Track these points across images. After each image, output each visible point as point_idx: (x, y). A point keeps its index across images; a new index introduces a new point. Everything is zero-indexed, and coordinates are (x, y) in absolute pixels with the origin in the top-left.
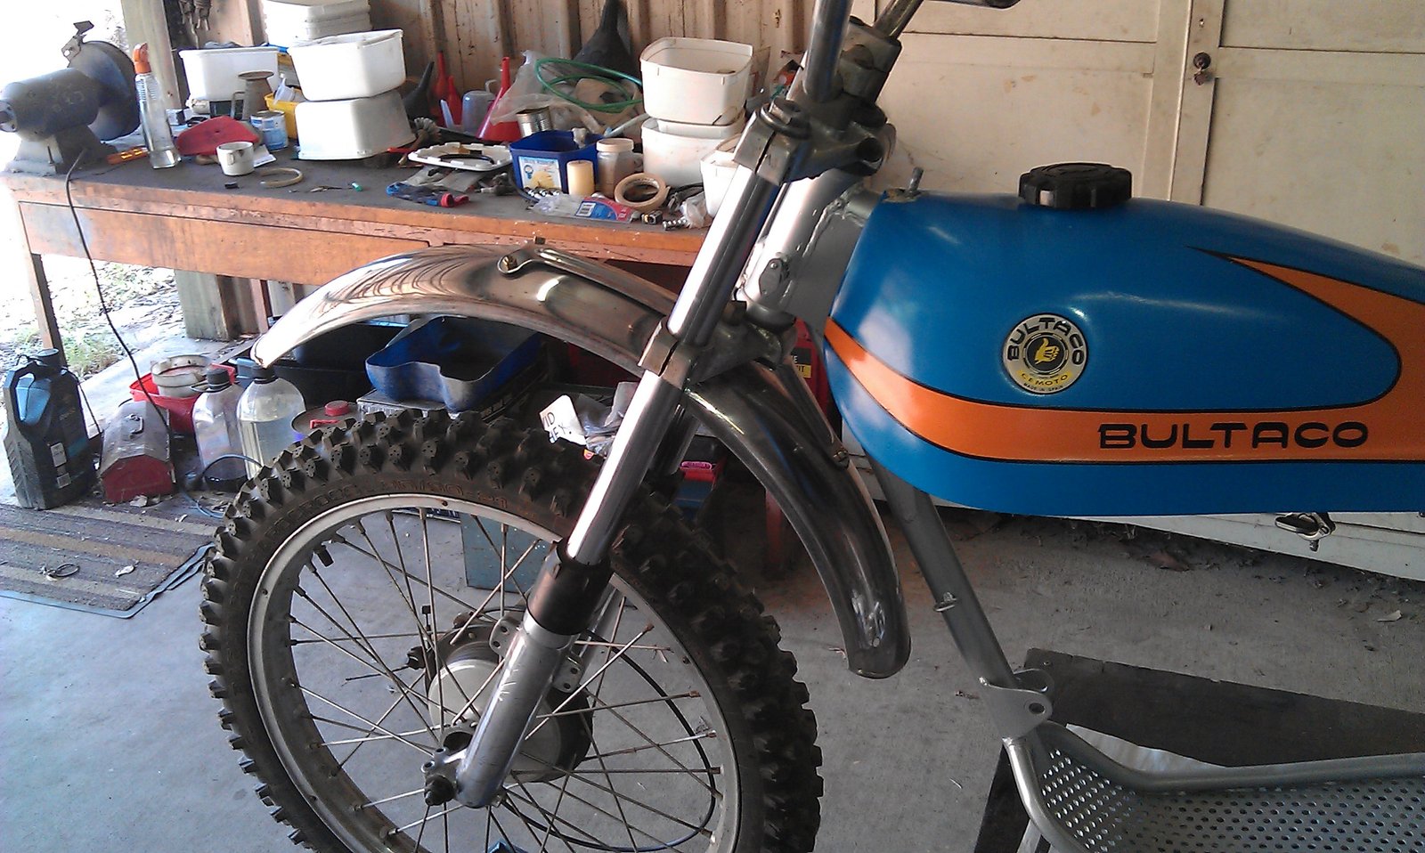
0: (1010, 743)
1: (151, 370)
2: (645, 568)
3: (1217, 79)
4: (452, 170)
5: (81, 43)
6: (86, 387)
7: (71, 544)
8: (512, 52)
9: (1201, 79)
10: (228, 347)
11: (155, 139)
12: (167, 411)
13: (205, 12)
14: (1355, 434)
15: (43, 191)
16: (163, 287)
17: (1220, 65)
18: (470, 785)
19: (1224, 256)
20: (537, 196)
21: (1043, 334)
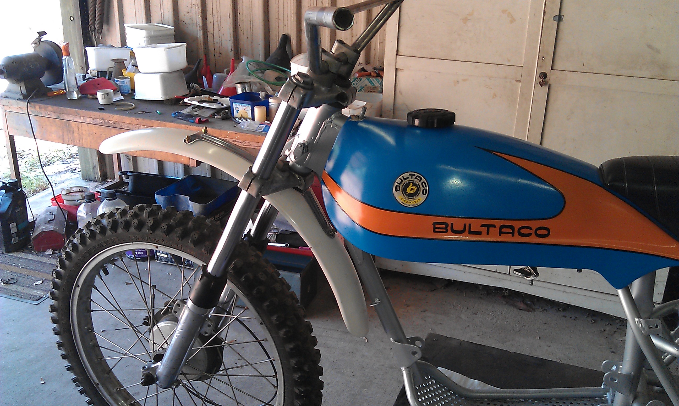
0: (404, 369)
1: (61, 192)
2: (243, 279)
3: (550, 84)
4: (203, 107)
5: (40, 41)
6: (31, 200)
7: (16, 269)
8: (238, 58)
9: (542, 84)
10: (100, 184)
11: (70, 86)
12: (67, 211)
13: (100, 31)
14: (545, 232)
15: (16, 106)
16: (74, 156)
17: (552, 78)
18: (162, 378)
19: (489, 151)
20: (240, 121)
21: (410, 181)
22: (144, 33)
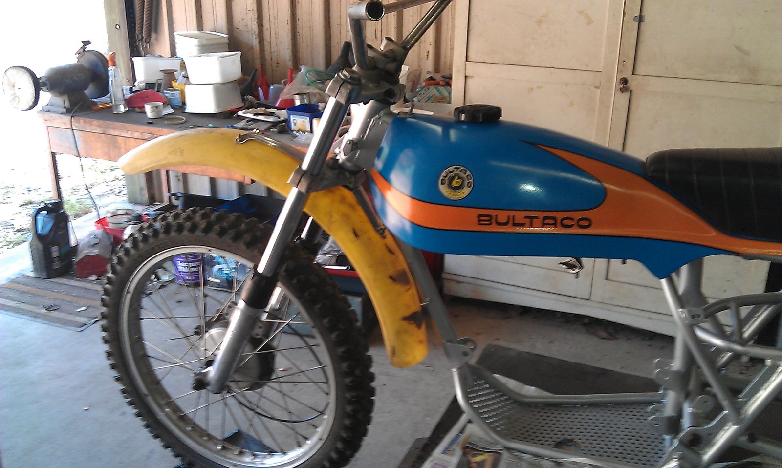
0: (456, 371)
1: (106, 215)
2: (295, 281)
3: (631, 91)
4: (259, 120)
5: (84, 50)
7: (57, 295)
8: (296, 68)
9: (623, 90)
10: (149, 207)
11: (116, 100)
12: (113, 235)
13: (148, 40)
14: (586, 223)
15: (59, 121)
17: (633, 83)
18: (213, 382)
19: (533, 144)
20: (298, 134)
21: (455, 174)
22: (195, 42)
